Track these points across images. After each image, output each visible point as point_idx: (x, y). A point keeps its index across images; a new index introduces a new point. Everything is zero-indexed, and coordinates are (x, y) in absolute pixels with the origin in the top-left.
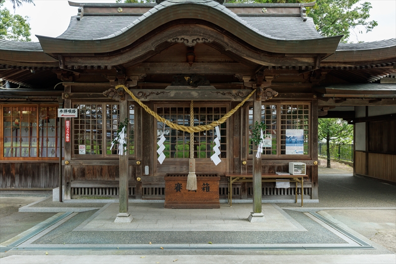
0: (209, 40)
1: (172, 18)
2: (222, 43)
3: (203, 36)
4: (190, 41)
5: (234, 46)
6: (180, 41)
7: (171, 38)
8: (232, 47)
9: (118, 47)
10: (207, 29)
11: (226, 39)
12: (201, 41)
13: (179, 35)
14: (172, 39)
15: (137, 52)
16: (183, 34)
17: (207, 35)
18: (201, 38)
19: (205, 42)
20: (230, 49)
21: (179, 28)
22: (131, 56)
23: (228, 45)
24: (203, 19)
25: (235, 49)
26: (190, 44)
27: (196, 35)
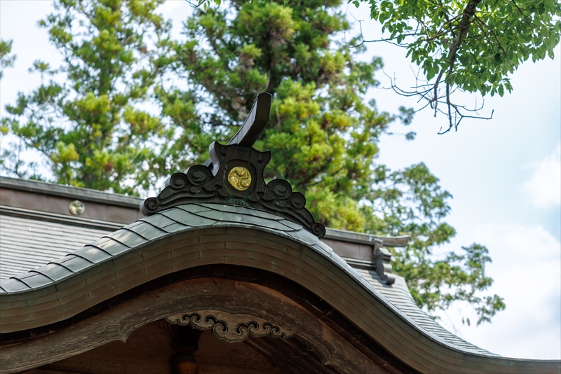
0: (282, 330)
1: (201, 258)
2: (316, 344)
3: (266, 317)
4: (232, 326)
5: (348, 356)
6: (202, 325)
7: (180, 311)
8: (342, 357)
9: (31, 320)
10: (279, 301)
11: (327, 335)
12: (259, 332)
13: (205, 307)
14: (180, 316)
15: (73, 340)
16: (214, 306)
17: (277, 315)
18: (260, 321)
19: (271, 333)
20: (336, 363)
21: (205, 288)
22: (52, 353)
23: (331, 350)
24: (282, 273)
25: (350, 363)
26: (231, 336)
27: (249, 312)
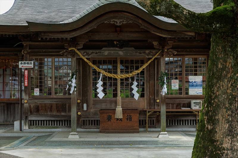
0: (130, 22)
1: (108, 10)
2: (138, 24)
3: (126, 19)
4: (118, 22)
5: (146, 26)
6: (112, 23)
7: (107, 20)
8: (144, 26)
9: (75, 27)
10: (129, 15)
11: (140, 22)
12: (125, 23)
13: (112, 19)
14: (107, 22)
15: (86, 29)
16: (114, 19)
17: (128, 19)
18: (125, 20)
19: (127, 23)
20: (143, 27)
21: (112, 15)
22: (82, 32)
23: (142, 25)
24: (126, 11)
25: (146, 27)
26: (118, 24)
27: (122, 19)
